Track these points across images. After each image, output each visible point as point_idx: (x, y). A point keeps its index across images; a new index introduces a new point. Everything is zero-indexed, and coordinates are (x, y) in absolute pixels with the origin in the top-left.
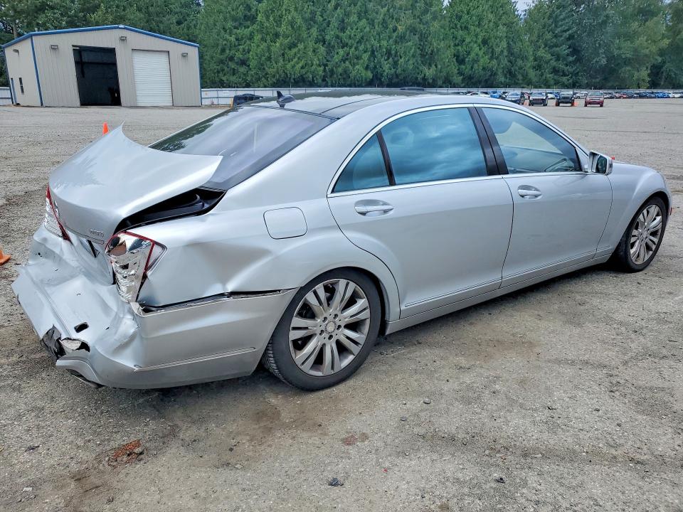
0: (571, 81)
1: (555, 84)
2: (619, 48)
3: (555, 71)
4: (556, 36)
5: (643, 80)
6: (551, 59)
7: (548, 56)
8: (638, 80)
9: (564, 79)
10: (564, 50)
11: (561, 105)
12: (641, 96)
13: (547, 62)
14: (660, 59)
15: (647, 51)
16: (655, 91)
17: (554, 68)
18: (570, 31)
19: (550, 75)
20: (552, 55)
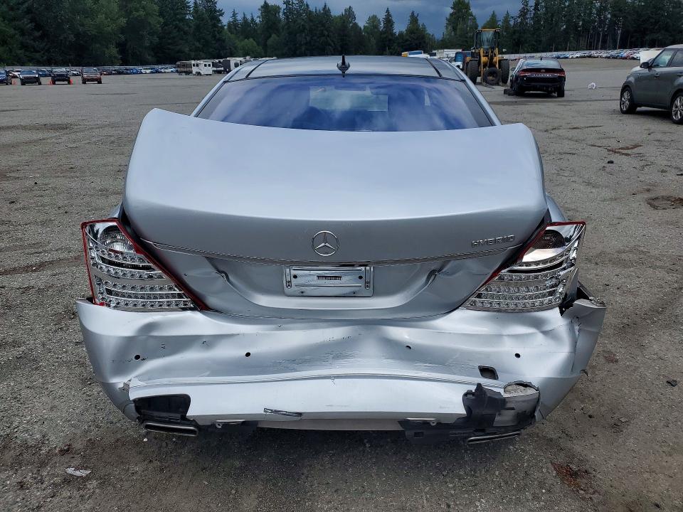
0: (45, 58)
1: (30, 61)
2: (83, 25)
3: (24, 46)
4: (12, 9)
5: (115, 57)
6: (16, 34)
7: (12, 31)
8: (110, 57)
9: (37, 56)
10: (26, 23)
11: (56, 83)
12: (119, 73)
13: (12, 37)
14: (123, 37)
15: (109, 29)
16: (128, 67)
17: (22, 43)
18: (26, 5)
19: (20, 51)
20: (15, 29)
